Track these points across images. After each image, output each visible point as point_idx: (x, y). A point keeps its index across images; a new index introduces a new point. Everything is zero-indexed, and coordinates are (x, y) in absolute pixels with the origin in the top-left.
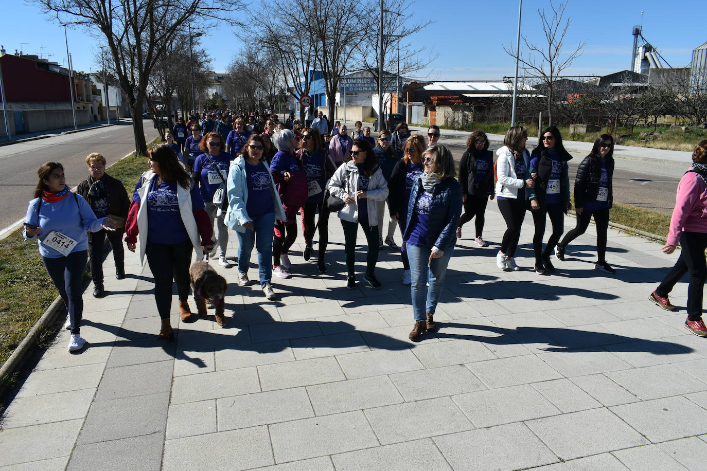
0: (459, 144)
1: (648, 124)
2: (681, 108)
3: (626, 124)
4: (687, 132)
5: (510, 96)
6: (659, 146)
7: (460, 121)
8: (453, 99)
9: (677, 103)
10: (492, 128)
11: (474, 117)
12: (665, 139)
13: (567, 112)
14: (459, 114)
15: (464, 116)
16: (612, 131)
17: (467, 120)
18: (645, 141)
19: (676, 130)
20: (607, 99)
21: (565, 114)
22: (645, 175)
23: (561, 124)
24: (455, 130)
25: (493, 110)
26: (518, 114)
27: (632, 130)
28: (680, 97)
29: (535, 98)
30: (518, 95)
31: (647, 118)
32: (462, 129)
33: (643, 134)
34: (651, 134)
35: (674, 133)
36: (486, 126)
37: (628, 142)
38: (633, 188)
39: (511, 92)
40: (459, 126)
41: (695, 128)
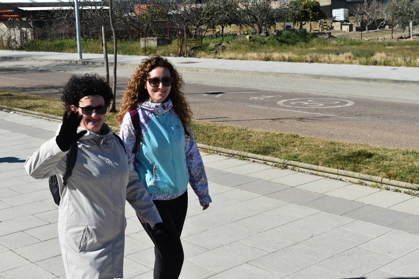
0: (18, 67)
1: (216, 35)
2: (243, 17)
3: (195, 35)
4: (251, 41)
5: (73, 8)
6: (228, 56)
7: (18, 40)
8: (7, 13)
9: (239, 12)
10: (55, 45)
11: (34, 34)
12: (232, 49)
13: (135, 25)
14: (16, 31)
15: (22, 32)
16: (183, 43)
17: (26, 38)
18: (216, 52)
19: (242, 39)
20: (174, 10)
21: (133, 26)
22: (218, 88)
23: (131, 38)
24: (13, 50)
25: (54, 26)
26: (84, 28)
27: (202, 41)
28: (241, 7)
29: (99, 10)
30: (81, 8)
31: (214, 27)
32: (21, 49)
33: (212, 45)
34: (219, 45)
35: (240, 42)
36: (49, 43)
37: (199, 54)
38: (208, 102)
39: (72, 4)
40: (17, 45)
41: (257, 36)
